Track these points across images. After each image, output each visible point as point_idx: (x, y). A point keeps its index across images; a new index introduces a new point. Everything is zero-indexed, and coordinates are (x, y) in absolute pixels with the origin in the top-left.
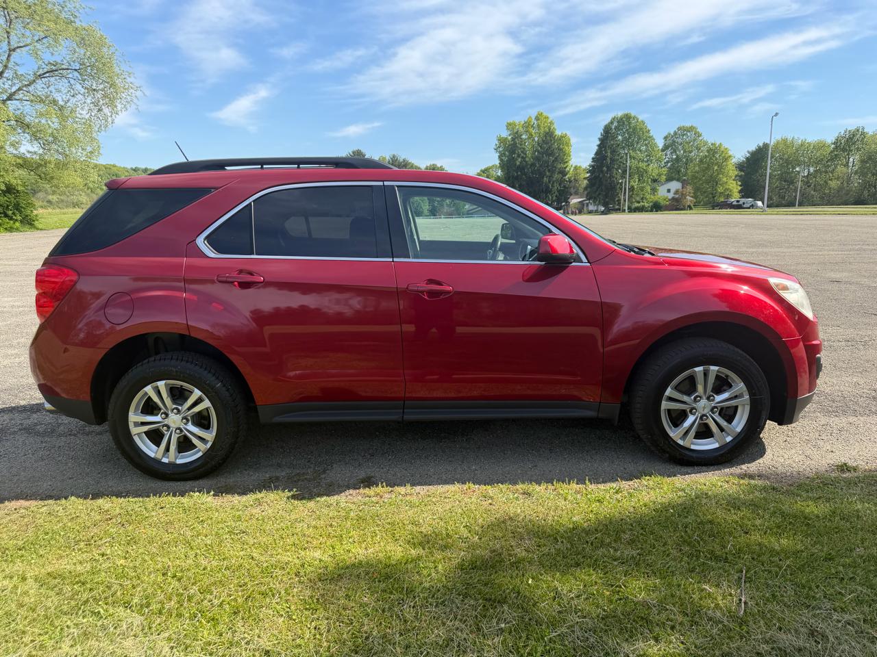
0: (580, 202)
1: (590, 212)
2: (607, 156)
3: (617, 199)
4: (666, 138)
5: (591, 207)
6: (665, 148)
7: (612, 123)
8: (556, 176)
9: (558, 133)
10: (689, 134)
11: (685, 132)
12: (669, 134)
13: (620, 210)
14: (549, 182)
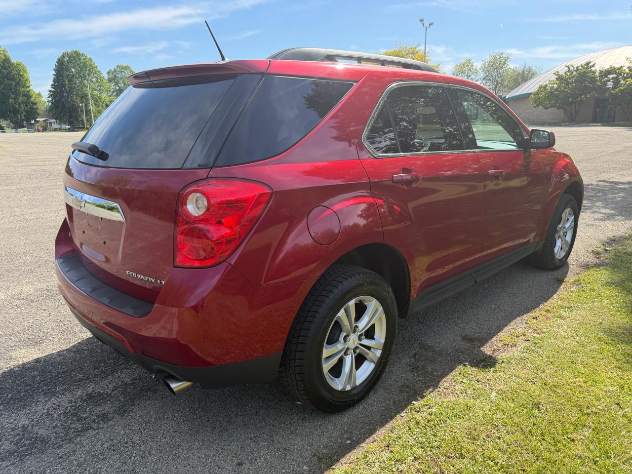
0: (44, 121)
1: (55, 130)
2: (65, 84)
3: (80, 119)
4: (108, 73)
5: (55, 126)
6: (110, 81)
7: (63, 56)
8: (21, 98)
9: (14, 60)
10: (125, 71)
11: (123, 70)
12: (111, 70)
13: (84, 128)
14: (15, 103)
